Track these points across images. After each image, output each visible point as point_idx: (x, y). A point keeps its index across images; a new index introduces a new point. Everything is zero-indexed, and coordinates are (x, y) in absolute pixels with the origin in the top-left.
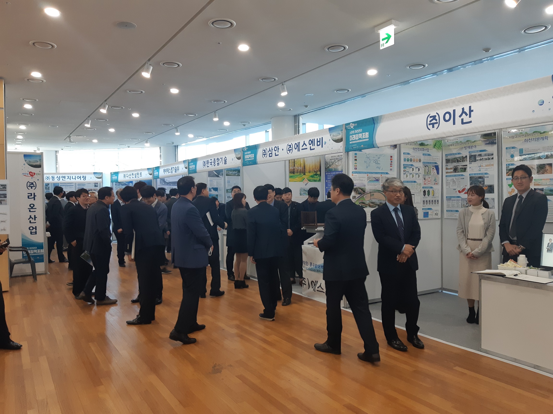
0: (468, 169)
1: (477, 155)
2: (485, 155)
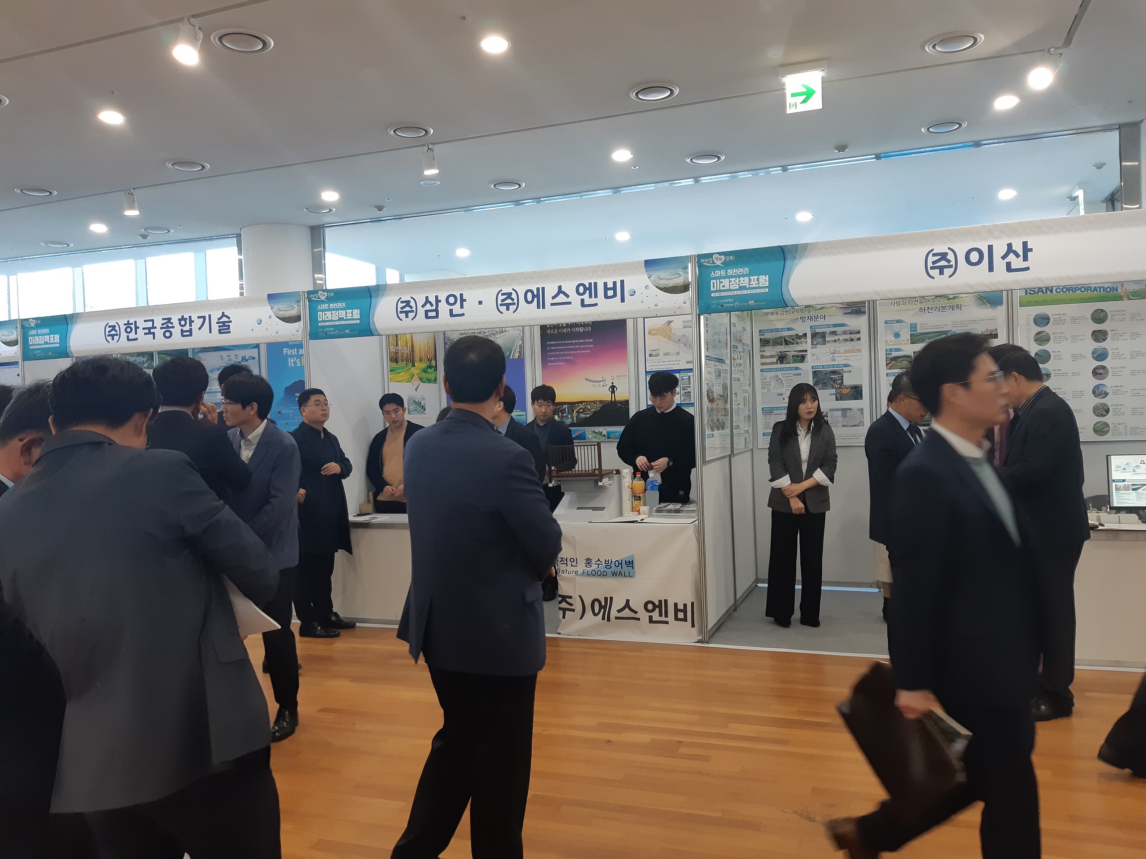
0: (809, 357)
1: (828, 333)
2: (845, 333)
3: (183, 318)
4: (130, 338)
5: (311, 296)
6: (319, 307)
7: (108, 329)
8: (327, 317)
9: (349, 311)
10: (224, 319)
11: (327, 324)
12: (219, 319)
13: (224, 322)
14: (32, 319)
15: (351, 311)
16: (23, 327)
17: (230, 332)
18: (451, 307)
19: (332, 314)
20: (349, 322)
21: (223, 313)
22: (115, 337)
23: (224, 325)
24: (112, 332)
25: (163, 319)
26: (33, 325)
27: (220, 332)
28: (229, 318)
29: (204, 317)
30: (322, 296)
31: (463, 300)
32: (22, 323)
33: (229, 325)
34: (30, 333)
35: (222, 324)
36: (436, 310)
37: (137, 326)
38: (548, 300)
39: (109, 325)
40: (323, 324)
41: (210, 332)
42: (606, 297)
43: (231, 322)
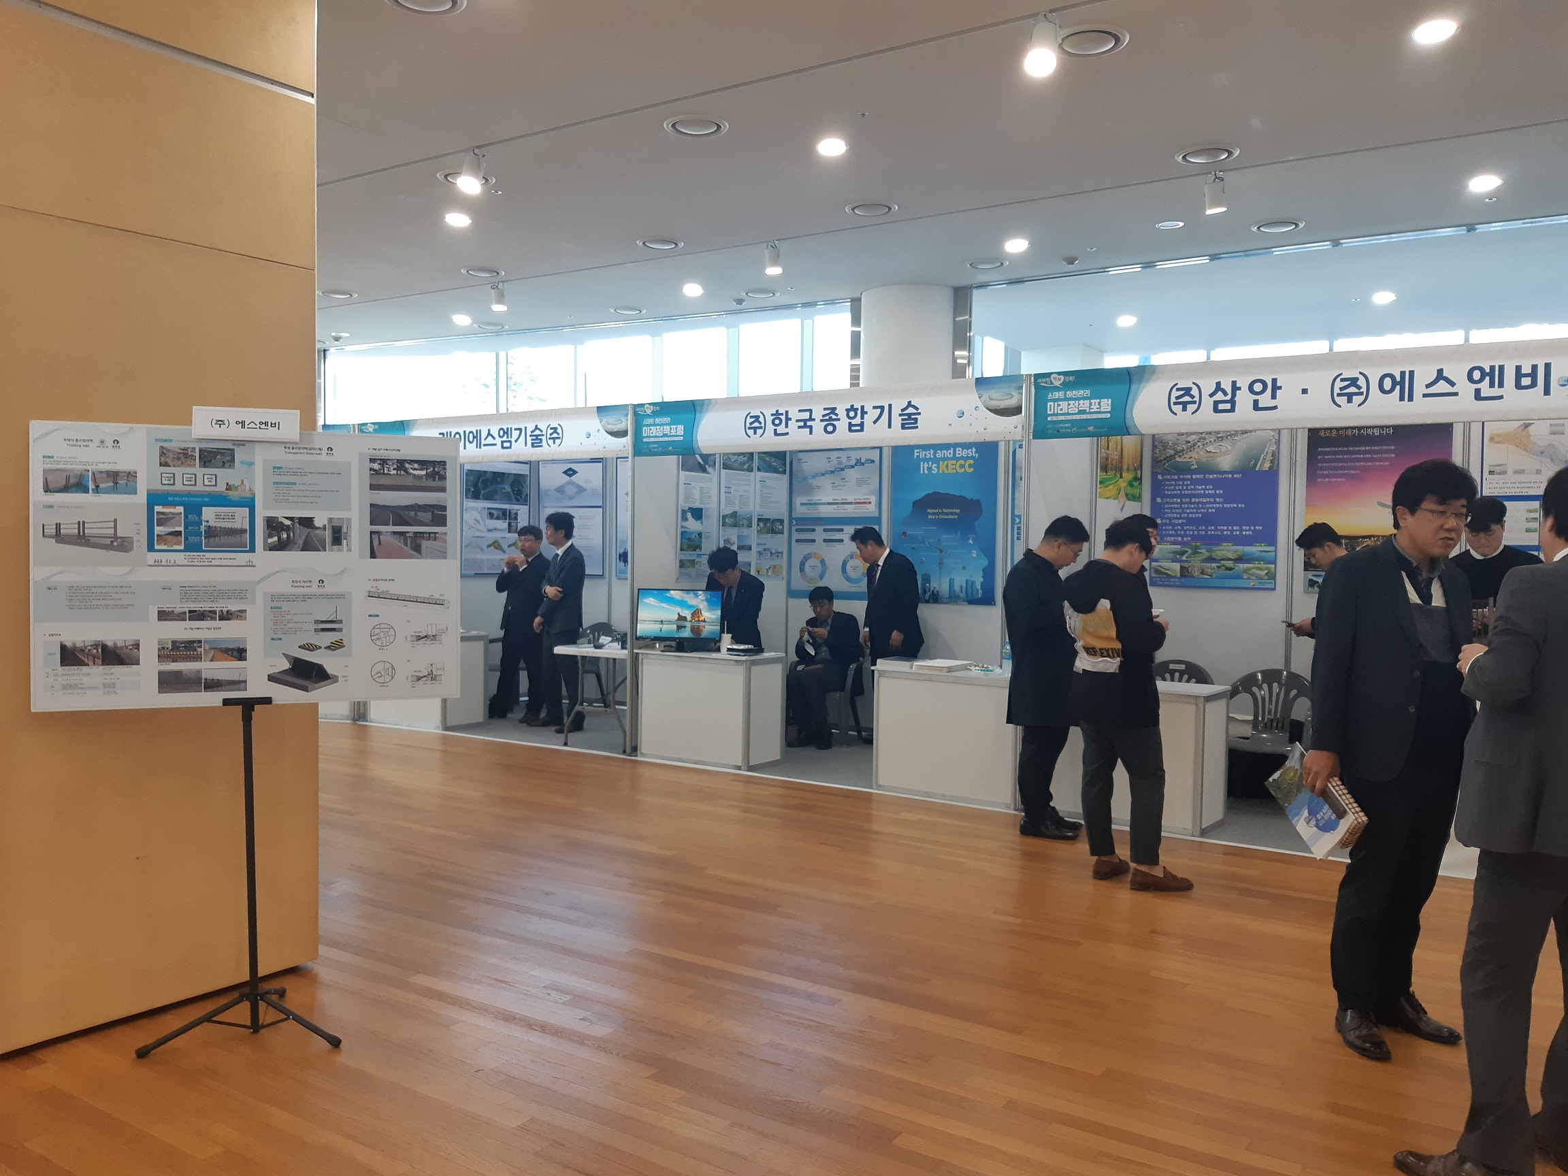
3: (852, 408)
4: (778, 432)
5: (1040, 380)
6: (1050, 395)
7: (749, 420)
8: (1061, 409)
9: (1095, 401)
10: (911, 410)
11: (1061, 418)
12: (902, 410)
13: (909, 415)
14: (648, 405)
15: (1099, 400)
16: (635, 414)
17: (917, 427)
18: (1256, 397)
19: (1069, 405)
20: (1095, 416)
21: (909, 402)
22: (758, 430)
23: (909, 418)
24: (754, 425)
25: (825, 409)
26: (649, 412)
27: (903, 427)
28: (917, 409)
29: (882, 408)
30: (1056, 381)
31: (1276, 388)
32: (635, 409)
33: (917, 419)
34: (645, 422)
35: (907, 417)
36: (1232, 402)
37: (789, 417)
38: (1419, 388)
39: (751, 415)
40: (1055, 418)
41: (890, 426)
42: (1518, 386)
43: (919, 414)
